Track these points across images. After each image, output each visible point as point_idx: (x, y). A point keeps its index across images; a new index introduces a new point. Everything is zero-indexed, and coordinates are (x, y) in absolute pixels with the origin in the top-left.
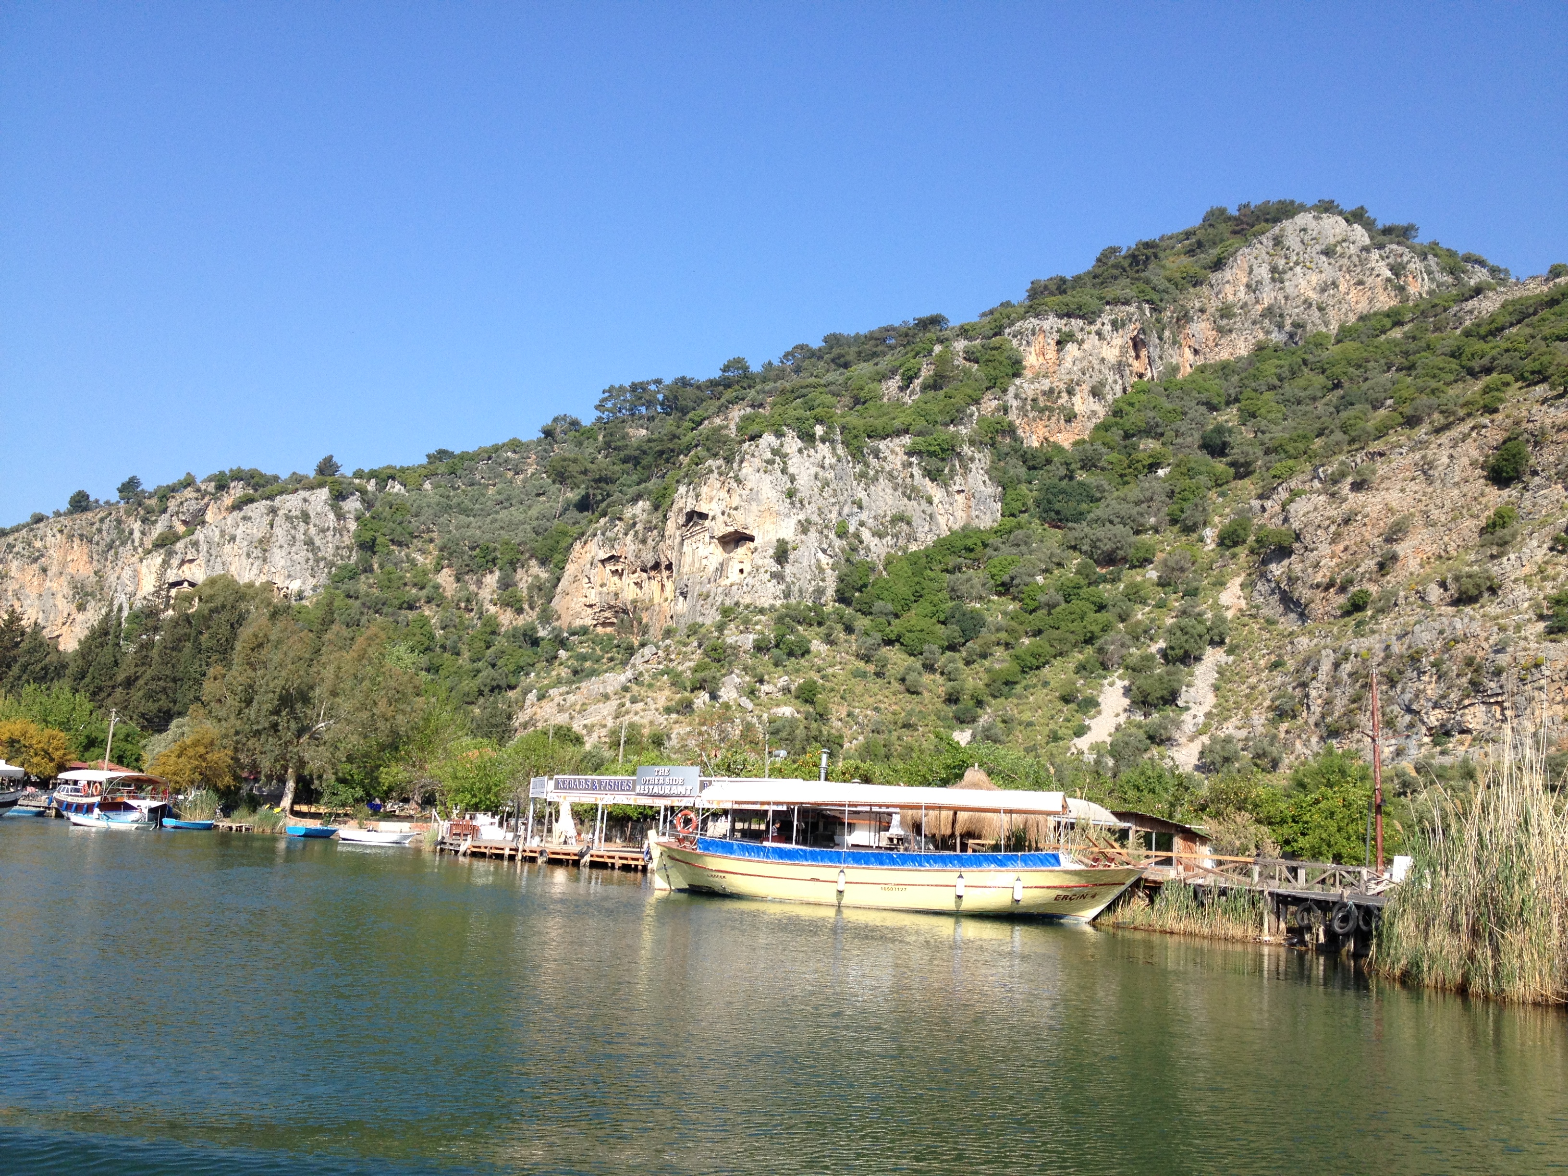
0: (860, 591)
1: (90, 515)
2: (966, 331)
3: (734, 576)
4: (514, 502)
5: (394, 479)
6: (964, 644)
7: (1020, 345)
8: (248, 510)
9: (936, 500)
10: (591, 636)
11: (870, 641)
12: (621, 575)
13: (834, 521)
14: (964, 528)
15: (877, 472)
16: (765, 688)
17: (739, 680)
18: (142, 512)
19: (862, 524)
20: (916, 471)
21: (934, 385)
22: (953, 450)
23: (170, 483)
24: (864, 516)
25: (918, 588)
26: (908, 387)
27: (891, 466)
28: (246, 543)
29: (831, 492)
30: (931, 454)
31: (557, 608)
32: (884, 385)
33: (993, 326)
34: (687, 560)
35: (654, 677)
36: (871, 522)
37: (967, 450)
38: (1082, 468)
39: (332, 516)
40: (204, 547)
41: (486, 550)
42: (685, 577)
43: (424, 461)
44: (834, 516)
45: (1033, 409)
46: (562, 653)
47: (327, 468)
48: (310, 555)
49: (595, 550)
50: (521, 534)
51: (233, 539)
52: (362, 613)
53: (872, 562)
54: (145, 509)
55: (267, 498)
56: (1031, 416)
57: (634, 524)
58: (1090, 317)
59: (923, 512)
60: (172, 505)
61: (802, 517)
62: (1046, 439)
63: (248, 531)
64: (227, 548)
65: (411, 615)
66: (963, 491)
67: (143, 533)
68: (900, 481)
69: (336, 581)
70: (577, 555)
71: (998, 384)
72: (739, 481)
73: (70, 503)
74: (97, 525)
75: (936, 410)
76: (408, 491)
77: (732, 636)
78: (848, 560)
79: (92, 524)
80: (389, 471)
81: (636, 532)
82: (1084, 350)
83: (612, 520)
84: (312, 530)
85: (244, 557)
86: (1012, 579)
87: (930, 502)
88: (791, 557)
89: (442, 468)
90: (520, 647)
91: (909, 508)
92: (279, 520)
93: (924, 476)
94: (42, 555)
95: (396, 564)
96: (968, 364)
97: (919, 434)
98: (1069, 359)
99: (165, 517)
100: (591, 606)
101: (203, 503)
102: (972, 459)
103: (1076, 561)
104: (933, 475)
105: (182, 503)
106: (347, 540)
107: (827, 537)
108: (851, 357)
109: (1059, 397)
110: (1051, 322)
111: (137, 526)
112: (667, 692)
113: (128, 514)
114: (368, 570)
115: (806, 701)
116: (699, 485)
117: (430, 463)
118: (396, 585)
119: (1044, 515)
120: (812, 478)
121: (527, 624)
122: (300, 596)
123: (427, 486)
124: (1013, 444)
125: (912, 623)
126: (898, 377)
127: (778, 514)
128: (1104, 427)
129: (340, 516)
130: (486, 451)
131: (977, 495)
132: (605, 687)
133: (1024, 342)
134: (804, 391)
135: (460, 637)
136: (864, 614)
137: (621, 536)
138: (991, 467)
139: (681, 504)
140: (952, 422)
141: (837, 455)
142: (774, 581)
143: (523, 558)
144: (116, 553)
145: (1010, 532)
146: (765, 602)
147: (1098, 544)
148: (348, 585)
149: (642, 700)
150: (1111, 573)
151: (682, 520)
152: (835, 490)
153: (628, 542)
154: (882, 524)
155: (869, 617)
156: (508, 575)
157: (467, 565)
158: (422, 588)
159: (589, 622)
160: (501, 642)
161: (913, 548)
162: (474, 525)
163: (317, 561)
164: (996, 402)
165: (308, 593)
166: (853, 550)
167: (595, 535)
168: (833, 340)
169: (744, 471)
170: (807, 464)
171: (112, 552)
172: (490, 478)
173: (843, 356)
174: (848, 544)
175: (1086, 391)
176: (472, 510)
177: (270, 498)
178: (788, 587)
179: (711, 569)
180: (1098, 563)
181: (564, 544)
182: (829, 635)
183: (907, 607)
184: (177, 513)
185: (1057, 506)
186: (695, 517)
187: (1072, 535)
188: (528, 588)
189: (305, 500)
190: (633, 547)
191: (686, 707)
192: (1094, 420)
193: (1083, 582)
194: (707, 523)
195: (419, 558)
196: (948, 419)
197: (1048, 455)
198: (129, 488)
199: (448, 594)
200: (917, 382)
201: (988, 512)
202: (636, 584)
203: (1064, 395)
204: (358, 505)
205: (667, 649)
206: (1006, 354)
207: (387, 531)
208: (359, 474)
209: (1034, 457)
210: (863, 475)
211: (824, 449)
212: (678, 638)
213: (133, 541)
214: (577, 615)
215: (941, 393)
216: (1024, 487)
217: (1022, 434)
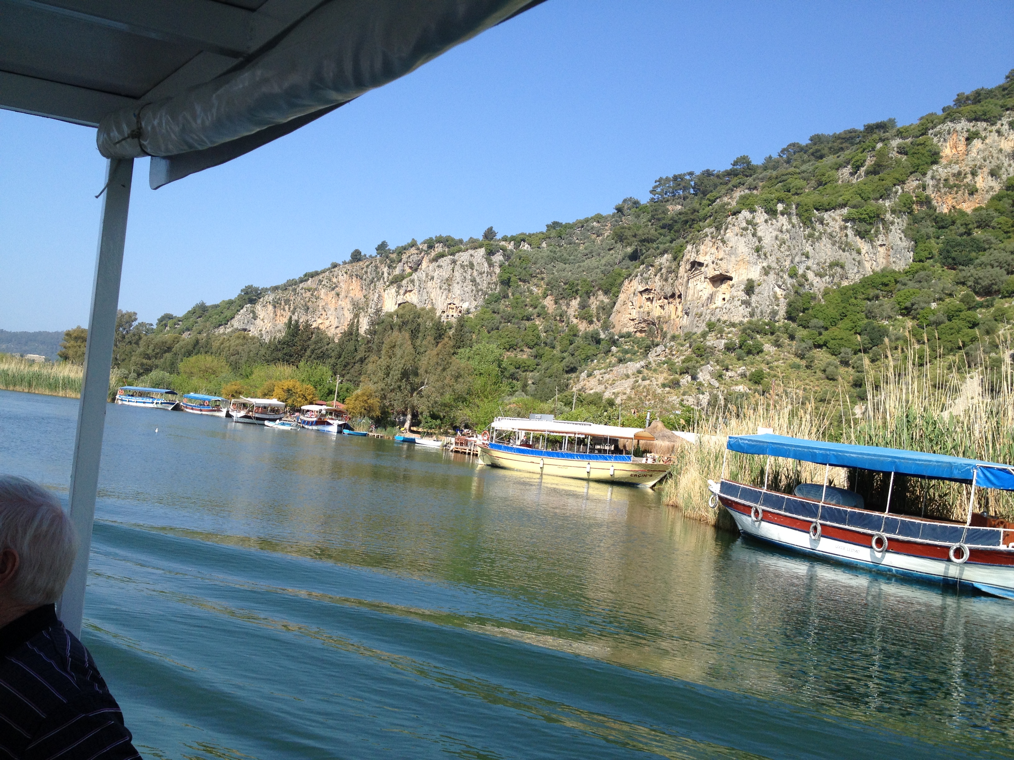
0: (803, 312)
1: (361, 263)
2: (901, 133)
3: (719, 302)
4: (594, 254)
5: (524, 241)
6: (871, 348)
7: (939, 141)
8: (441, 261)
9: (863, 251)
10: (632, 339)
11: (804, 345)
12: (652, 301)
13: (787, 267)
14: (883, 270)
15: (821, 233)
16: (729, 374)
17: (712, 369)
18: (388, 262)
19: (808, 268)
20: (850, 232)
21: (874, 171)
22: (878, 217)
23: (403, 245)
24: (810, 263)
25: (844, 310)
26: (856, 173)
27: (832, 229)
28: (439, 281)
29: (786, 247)
30: (861, 220)
31: (613, 321)
32: (840, 172)
33: (921, 128)
34: (690, 292)
35: (659, 365)
36: (815, 267)
37: (889, 217)
38: (978, 227)
39: (486, 265)
40: (417, 283)
41: (572, 285)
42: (688, 303)
43: (544, 229)
44: (787, 264)
45: (944, 186)
46: (614, 349)
47: (489, 234)
48: (474, 288)
49: (636, 285)
50: (594, 275)
51: (432, 278)
52: (500, 323)
53: (814, 293)
54: (390, 260)
55: (451, 255)
56: (943, 191)
57: (661, 269)
58: (991, 120)
59: (854, 259)
60: (404, 257)
61: (765, 264)
62: (954, 207)
63: (441, 274)
64: (430, 284)
65: (528, 324)
66: (884, 245)
67: (389, 274)
68: (837, 239)
69: (488, 303)
70: (626, 288)
71: (920, 170)
72: (724, 242)
73: (351, 256)
74: (365, 269)
75: (870, 189)
76: (532, 248)
77: (711, 341)
78: (796, 292)
79: (362, 269)
80: (522, 236)
81: (662, 274)
82: (986, 144)
83: (647, 267)
84: (475, 273)
85: (438, 289)
86: (913, 305)
87: (859, 253)
88: (757, 290)
89: (553, 234)
90: (589, 344)
91: (843, 257)
92: (457, 268)
93: (855, 235)
94: (337, 286)
95: (521, 293)
96: (899, 156)
97: (854, 207)
98: (975, 150)
99: (401, 264)
100: (633, 320)
101: (420, 256)
102: (892, 223)
103: (963, 291)
104: (862, 235)
105: (409, 256)
106: (494, 279)
107: (782, 277)
108: (826, 151)
109: (965, 177)
110: (963, 125)
111: (386, 270)
112: (665, 375)
113: (381, 263)
114: (506, 296)
115: (756, 383)
116: (699, 244)
117: (548, 230)
118: (520, 306)
119: (944, 261)
120: (774, 238)
121: (594, 330)
122: (468, 312)
123: (544, 245)
124: (928, 211)
125: (835, 334)
126: (849, 166)
127: (749, 262)
128: (998, 198)
129: (491, 265)
130: (580, 222)
131: (895, 247)
132: (627, 370)
133: (942, 140)
134: (784, 178)
135: (555, 338)
136: (804, 327)
137: (652, 276)
138: (907, 228)
139: (688, 257)
140: (881, 197)
141: (792, 223)
142: (744, 306)
143: (594, 290)
144: (375, 285)
145: (917, 272)
146: (736, 319)
147: (979, 281)
148: (494, 306)
149: (649, 379)
150: (987, 301)
151: (688, 267)
152: (789, 246)
153: (656, 280)
154: (823, 268)
155: (807, 330)
156: (585, 301)
157: (561, 294)
158: (535, 308)
159: (632, 330)
160: (579, 341)
161: (845, 283)
162: (567, 269)
163: (478, 291)
164: (917, 182)
165: (473, 310)
166: (800, 286)
167: (637, 276)
168: (817, 139)
169: (727, 235)
170: (770, 230)
171: (373, 285)
172: (581, 240)
173: (820, 151)
174: (797, 281)
175: (986, 173)
176: (568, 260)
177: (453, 254)
178: (753, 310)
179: (704, 298)
180: (977, 293)
181: (619, 282)
182: (777, 341)
183: (834, 323)
184: (407, 262)
185: (954, 254)
186: (696, 265)
187: (961, 275)
188: (597, 308)
189: (471, 256)
190: (659, 283)
191: (675, 384)
192: (991, 193)
193: (963, 307)
194: (703, 269)
195: (535, 289)
196: (878, 195)
197: (954, 219)
198: (382, 248)
199: (550, 311)
200: (863, 169)
201: (903, 259)
202: (661, 306)
203: (970, 177)
204: (501, 258)
205: (671, 348)
206: (928, 148)
207: (517, 273)
208: (505, 239)
209: (943, 220)
210: (811, 236)
211: (783, 220)
212: (679, 341)
213: (384, 279)
214: (625, 325)
215: (877, 177)
216: (933, 241)
217: (936, 204)
